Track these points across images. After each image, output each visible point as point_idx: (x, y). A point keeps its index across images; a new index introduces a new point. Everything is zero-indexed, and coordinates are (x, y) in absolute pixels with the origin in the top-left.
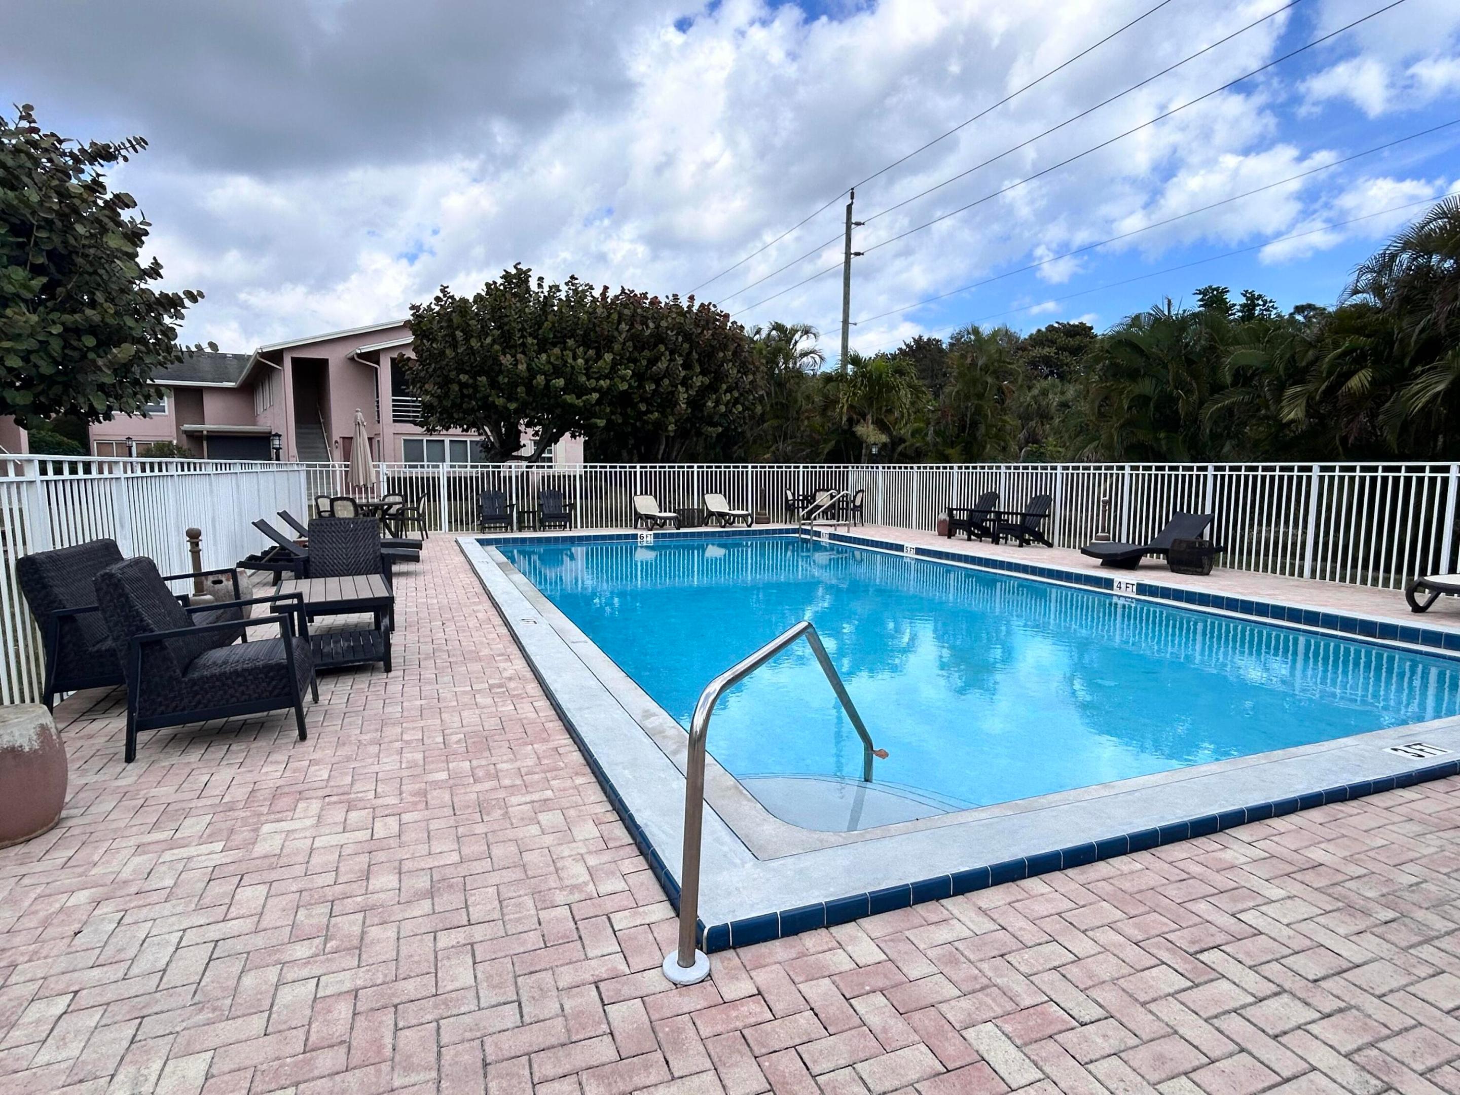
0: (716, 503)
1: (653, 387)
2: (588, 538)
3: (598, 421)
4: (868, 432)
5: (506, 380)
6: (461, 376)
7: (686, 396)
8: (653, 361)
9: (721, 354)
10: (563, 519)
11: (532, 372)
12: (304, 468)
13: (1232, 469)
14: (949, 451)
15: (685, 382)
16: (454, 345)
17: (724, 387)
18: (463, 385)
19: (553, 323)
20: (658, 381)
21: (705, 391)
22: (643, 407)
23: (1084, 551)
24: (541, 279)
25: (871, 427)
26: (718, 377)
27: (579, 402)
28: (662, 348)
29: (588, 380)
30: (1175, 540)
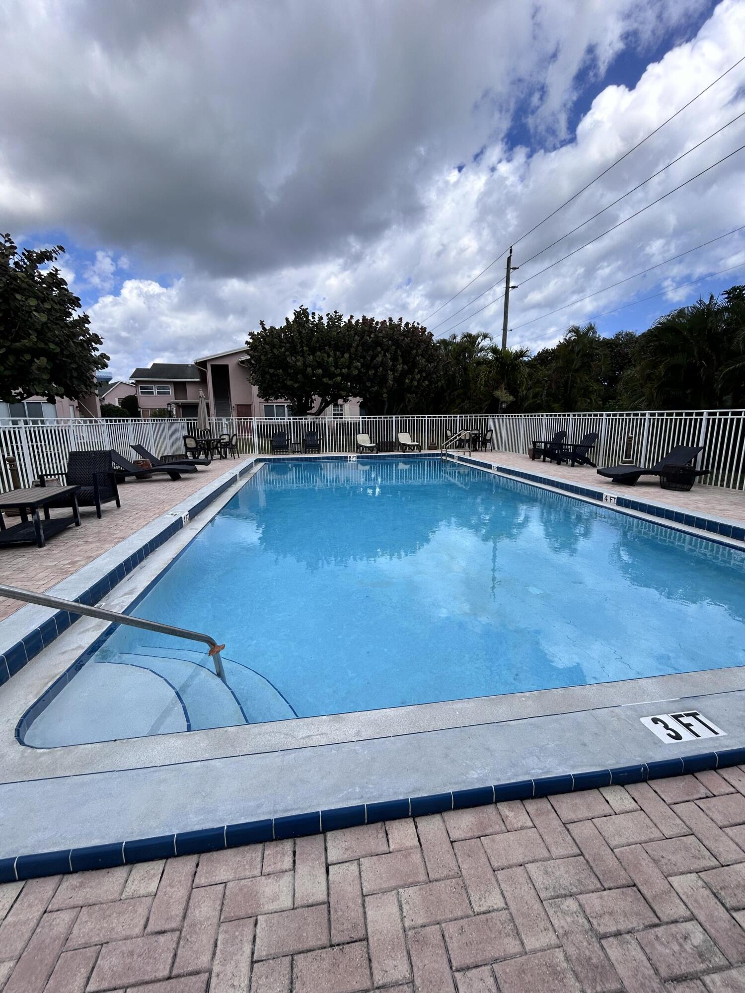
0: (405, 438)
1: (373, 372)
2: (332, 458)
3: (342, 392)
4: (503, 395)
5: (292, 371)
6: (270, 370)
7: (392, 376)
8: (374, 357)
9: (415, 351)
10: (317, 448)
11: (305, 365)
12: (186, 421)
13: (721, 414)
14: (556, 405)
15: (394, 370)
16: (266, 354)
17: (417, 370)
18: (272, 375)
19: (318, 338)
20: (376, 368)
21: (404, 374)
22: (368, 384)
23: (599, 472)
24: (313, 314)
25: (504, 391)
26: (414, 365)
27: (331, 382)
28: (379, 349)
29: (336, 369)
30: (665, 465)
